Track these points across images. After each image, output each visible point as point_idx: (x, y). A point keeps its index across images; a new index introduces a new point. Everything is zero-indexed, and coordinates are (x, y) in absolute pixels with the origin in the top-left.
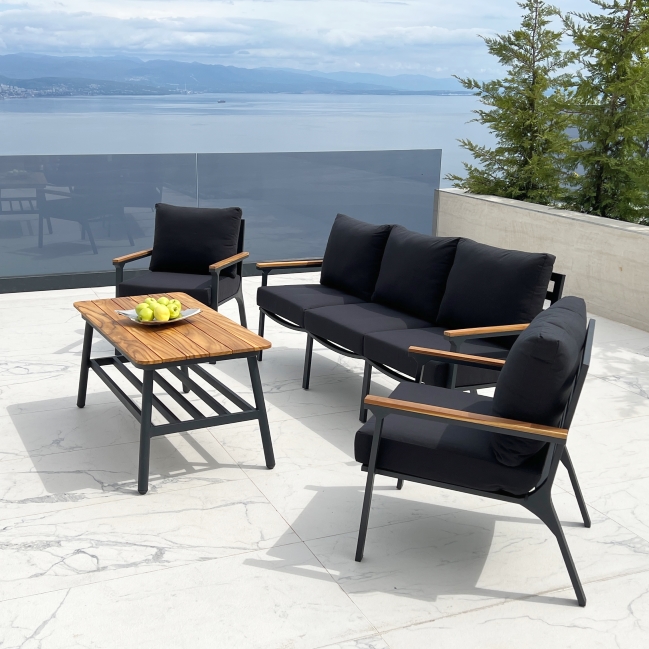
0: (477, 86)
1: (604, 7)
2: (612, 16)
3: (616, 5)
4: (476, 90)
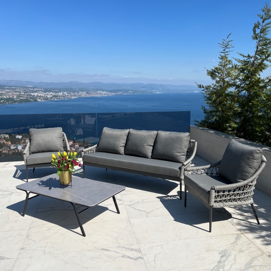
0: (203, 87)
1: (244, 56)
2: (248, 60)
3: (249, 56)
4: (203, 89)
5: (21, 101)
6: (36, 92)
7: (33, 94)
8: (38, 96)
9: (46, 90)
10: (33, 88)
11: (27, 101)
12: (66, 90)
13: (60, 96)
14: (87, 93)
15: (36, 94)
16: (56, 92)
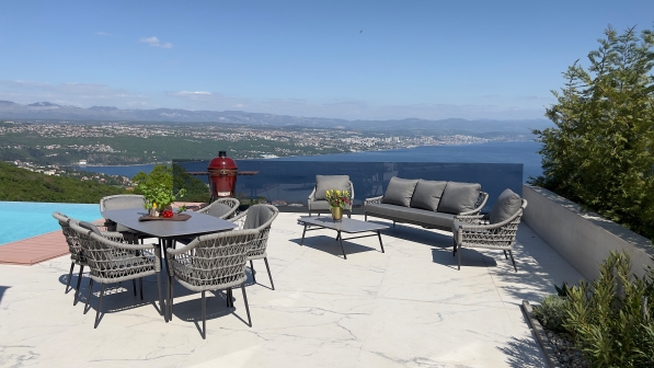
5: (325, 152)
6: (349, 136)
7: (343, 140)
8: (351, 144)
9: (366, 134)
10: (345, 130)
11: (334, 151)
12: (399, 133)
13: (387, 144)
14: (436, 139)
15: (349, 140)
16: (381, 137)
